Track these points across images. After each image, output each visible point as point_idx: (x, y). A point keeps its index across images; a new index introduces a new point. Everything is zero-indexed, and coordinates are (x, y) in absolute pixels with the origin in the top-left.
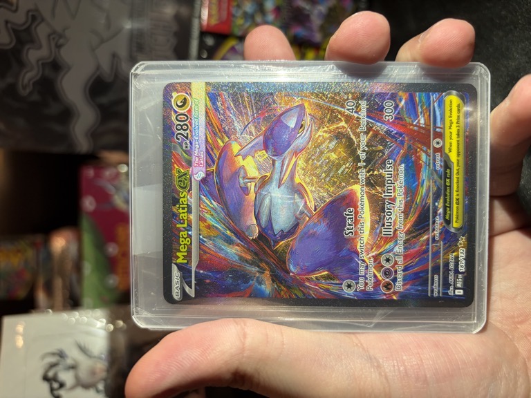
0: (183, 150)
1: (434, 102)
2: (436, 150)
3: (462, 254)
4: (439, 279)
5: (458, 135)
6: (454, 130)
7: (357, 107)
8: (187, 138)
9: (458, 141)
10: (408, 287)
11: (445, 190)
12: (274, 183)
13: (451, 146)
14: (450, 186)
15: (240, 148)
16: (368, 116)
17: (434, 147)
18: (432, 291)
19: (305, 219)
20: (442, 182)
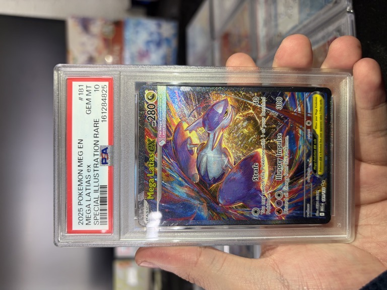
0: (152, 127)
1: (306, 98)
2: (308, 128)
3: (324, 190)
4: (310, 207)
5: (321, 118)
6: (318, 115)
7: (260, 101)
8: (154, 119)
9: (321, 122)
10: (291, 211)
11: (313, 152)
12: (209, 148)
13: (316, 125)
14: (316, 150)
15: (187, 125)
16: (266, 107)
17: (306, 126)
18: (306, 214)
19: (228, 170)
20: (312, 147)
